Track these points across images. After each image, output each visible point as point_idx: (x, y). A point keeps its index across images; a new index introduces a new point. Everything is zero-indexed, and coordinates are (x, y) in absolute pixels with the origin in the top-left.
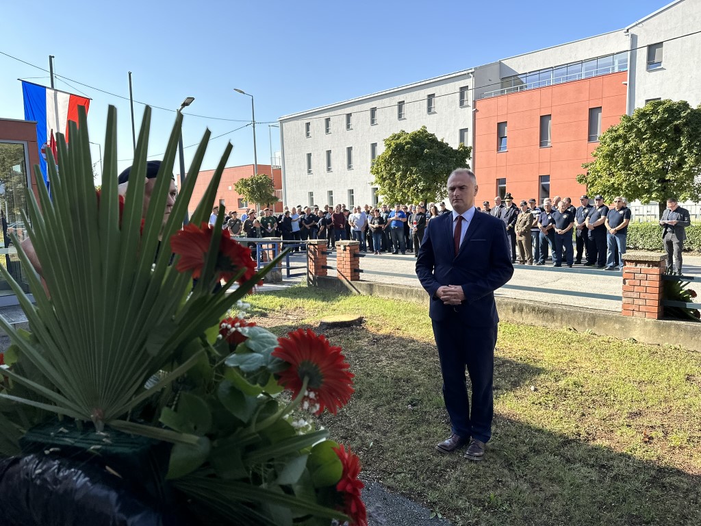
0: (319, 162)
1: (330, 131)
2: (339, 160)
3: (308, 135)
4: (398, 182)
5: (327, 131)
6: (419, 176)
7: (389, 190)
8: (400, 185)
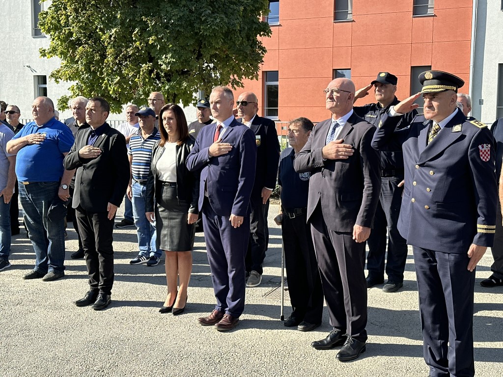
4: (110, 51)
6: (162, 38)
7: (88, 69)
8: (116, 58)
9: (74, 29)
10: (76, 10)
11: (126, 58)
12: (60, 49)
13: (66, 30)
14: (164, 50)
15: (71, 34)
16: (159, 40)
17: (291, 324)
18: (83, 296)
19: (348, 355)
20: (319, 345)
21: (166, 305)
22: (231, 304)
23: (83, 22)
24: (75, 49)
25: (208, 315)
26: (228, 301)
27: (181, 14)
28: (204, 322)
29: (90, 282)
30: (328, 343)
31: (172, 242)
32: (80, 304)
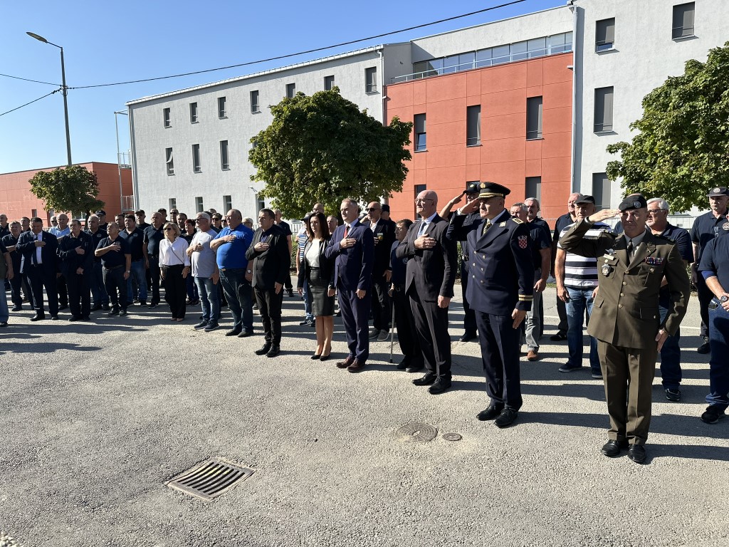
0: (183, 159)
1: (197, 120)
2: (210, 157)
3: (167, 124)
4: (297, 175)
5: (193, 119)
6: (332, 165)
7: (282, 189)
8: (301, 180)
9: (272, 160)
10: (273, 147)
11: (308, 179)
12: (264, 175)
13: (267, 162)
14: (334, 173)
15: (270, 164)
16: (329, 166)
17: (401, 368)
18: (261, 348)
19: (436, 389)
20: (417, 383)
21: (316, 354)
22: (359, 353)
23: (278, 156)
24: (273, 175)
25: (343, 361)
26: (357, 351)
27: (345, 147)
28: (340, 366)
29: (266, 338)
30: (424, 381)
31: (318, 309)
32: (259, 353)
